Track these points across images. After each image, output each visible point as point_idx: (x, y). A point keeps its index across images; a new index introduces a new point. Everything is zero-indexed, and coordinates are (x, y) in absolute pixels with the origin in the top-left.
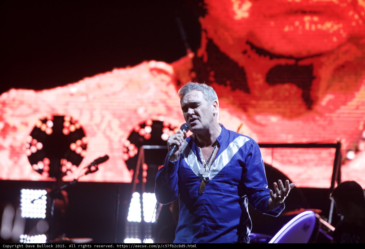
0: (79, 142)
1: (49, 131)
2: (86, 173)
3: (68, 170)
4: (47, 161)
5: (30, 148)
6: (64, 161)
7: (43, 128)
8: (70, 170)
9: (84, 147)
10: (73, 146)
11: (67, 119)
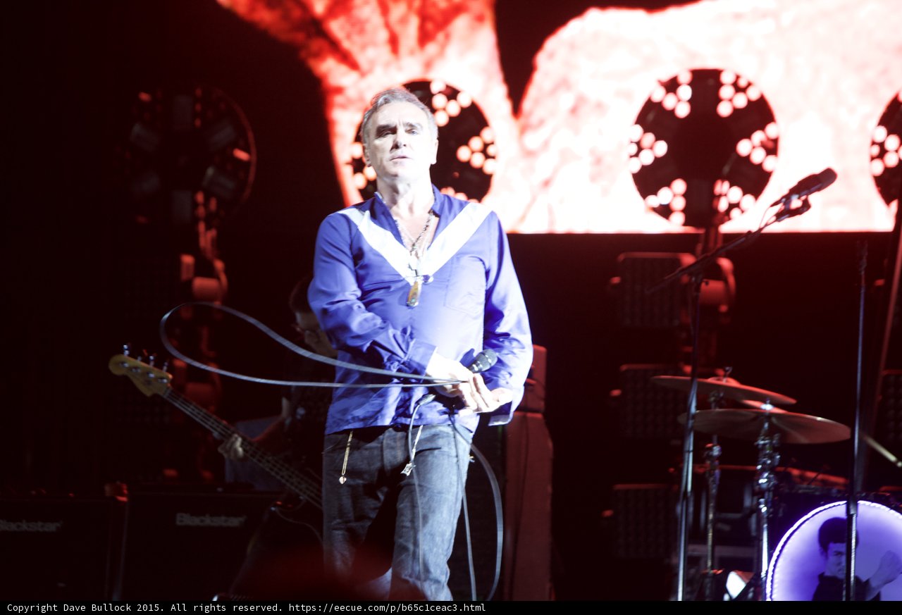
0: (758, 136)
1: (683, 111)
2: (779, 216)
3: (732, 206)
4: (679, 186)
5: (637, 155)
6: (722, 187)
7: (669, 102)
8: (737, 205)
9: (772, 148)
10: (743, 147)
11: (727, 78)
